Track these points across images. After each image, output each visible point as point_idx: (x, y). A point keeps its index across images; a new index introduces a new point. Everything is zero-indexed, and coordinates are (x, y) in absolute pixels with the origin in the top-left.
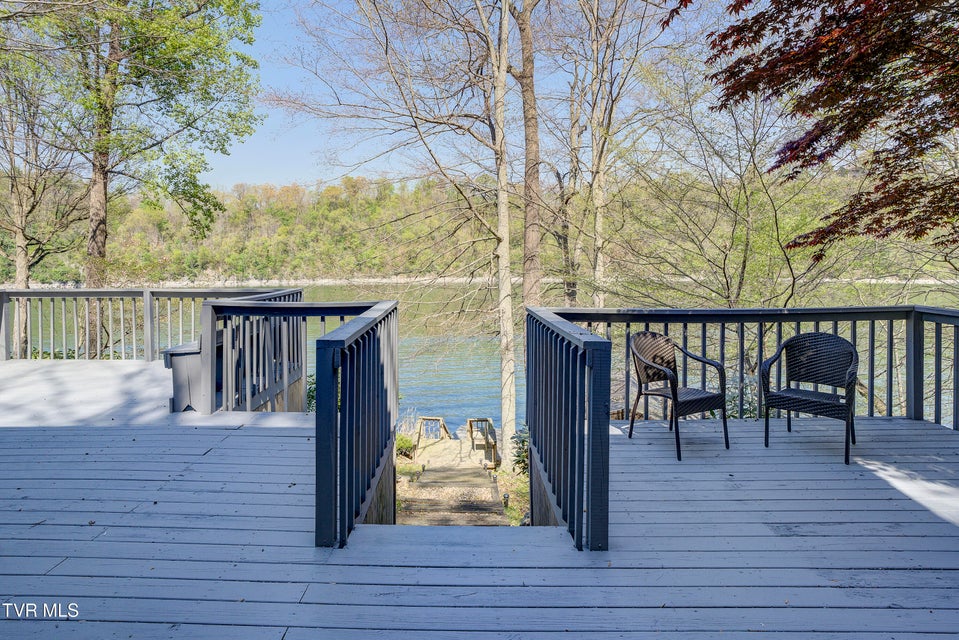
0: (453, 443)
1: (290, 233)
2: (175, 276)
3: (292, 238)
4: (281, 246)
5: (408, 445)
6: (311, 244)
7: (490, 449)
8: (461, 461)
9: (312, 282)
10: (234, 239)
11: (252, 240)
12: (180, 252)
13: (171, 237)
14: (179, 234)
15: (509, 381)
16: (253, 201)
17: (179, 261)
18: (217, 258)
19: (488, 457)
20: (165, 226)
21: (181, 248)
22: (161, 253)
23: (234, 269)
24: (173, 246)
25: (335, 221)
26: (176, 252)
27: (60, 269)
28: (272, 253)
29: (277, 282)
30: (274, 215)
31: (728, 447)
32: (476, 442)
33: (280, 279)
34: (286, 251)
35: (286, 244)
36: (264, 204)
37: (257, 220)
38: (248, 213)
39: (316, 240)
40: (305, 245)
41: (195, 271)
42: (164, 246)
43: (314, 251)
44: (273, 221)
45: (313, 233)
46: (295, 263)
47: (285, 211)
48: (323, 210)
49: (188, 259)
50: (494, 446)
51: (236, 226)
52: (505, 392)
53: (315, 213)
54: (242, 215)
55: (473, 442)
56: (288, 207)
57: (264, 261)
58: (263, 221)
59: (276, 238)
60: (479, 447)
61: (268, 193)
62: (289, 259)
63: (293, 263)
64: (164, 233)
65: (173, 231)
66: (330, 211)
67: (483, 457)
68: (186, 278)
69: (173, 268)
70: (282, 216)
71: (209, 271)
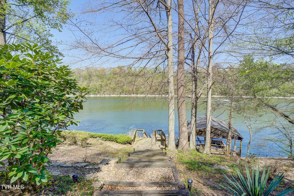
0: (149, 139)
1: (102, 82)
3: (103, 83)
4: (100, 85)
5: (130, 140)
7: (163, 141)
8: (152, 146)
9: (109, 96)
10: (86, 83)
11: (91, 84)
15: (173, 113)
16: (91, 72)
19: (162, 144)
28: (97, 87)
29: (99, 95)
30: (98, 76)
32: (157, 139)
33: (100, 95)
34: (101, 87)
35: (101, 85)
36: (94, 73)
37: (93, 78)
38: (90, 76)
39: (110, 84)
40: (107, 85)
43: (109, 87)
44: (97, 78)
45: (109, 82)
46: (104, 90)
47: (101, 75)
48: (112, 75)
50: (165, 140)
51: (87, 79)
52: (171, 118)
53: (110, 76)
54: (88, 76)
55: (156, 139)
57: (95, 90)
59: (98, 83)
60: (159, 140)
62: (102, 89)
66: (114, 76)
67: (160, 144)
70: (100, 77)
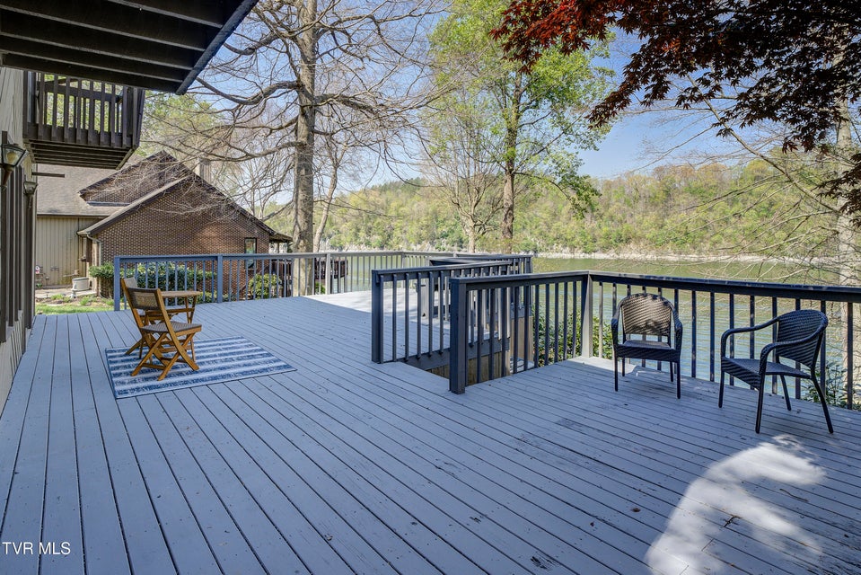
2: (605, 249)
3: (712, 215)
4: (701, 223)
6: (733, 220)
10: (654, 217)
11: (671, 217)
12: (608, 229)
13: (601, 217)
14: (607, 214)
16: (672, 181)
17: (608, 236)
18: (639, 233)
20: (596, 208)
21: (609, 226)
22: (593, 230)
23: (654, 243)
24: (603, 224)
25: (760, 195)
26: (605, 229)
27: (525, 242)
28: (691, 229)
29: (696, 256)
30: (693, 193)
31: (679, 397)
33: (700, 254)
34: (705, 228)
35: (705, 221)
36: (682, 183)
37: (676, 198)
38: (668, 193)
40: (726, 221)
41: (620, 245)
42: (595, 224)
43: (736, 228)
44: (691, 199)
45: (735, 209)
46: (714, 239)
47: (704, 189)
49: (614, 235)
51: (656, 205)
54: (661, 195)
56: (706, 184)
57: (683, 237)
58: (682, 200)
59: (695, 215)
61: (687, 172)
62: (708, 235)
63: (713, 239)
64: (595, 213)
65: (602, 211)
68: (613, 250)
69: (601, 242)
70: (702, 194)
71: (632, 245)
